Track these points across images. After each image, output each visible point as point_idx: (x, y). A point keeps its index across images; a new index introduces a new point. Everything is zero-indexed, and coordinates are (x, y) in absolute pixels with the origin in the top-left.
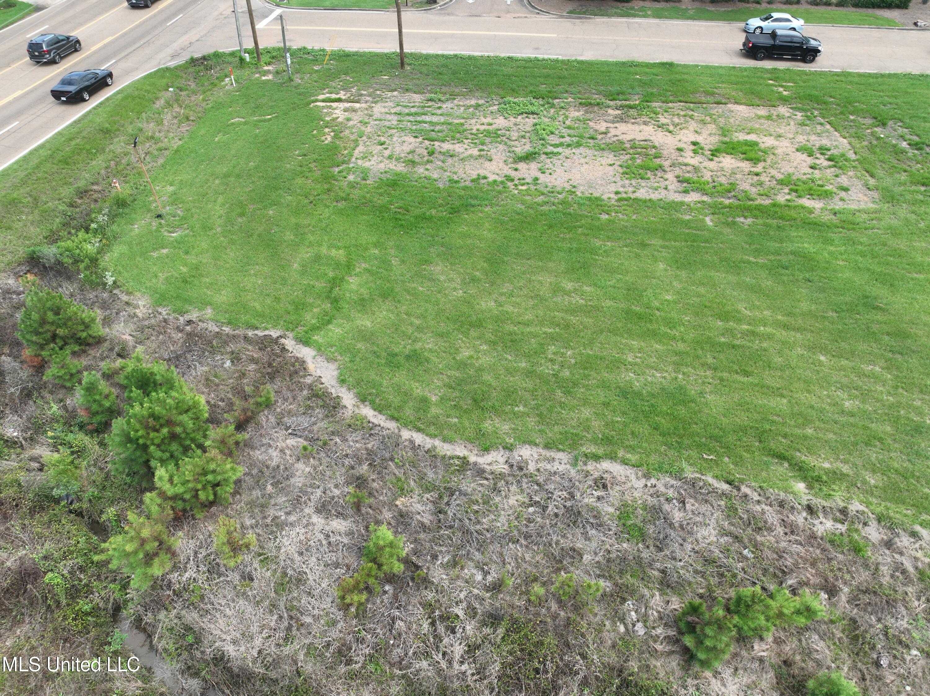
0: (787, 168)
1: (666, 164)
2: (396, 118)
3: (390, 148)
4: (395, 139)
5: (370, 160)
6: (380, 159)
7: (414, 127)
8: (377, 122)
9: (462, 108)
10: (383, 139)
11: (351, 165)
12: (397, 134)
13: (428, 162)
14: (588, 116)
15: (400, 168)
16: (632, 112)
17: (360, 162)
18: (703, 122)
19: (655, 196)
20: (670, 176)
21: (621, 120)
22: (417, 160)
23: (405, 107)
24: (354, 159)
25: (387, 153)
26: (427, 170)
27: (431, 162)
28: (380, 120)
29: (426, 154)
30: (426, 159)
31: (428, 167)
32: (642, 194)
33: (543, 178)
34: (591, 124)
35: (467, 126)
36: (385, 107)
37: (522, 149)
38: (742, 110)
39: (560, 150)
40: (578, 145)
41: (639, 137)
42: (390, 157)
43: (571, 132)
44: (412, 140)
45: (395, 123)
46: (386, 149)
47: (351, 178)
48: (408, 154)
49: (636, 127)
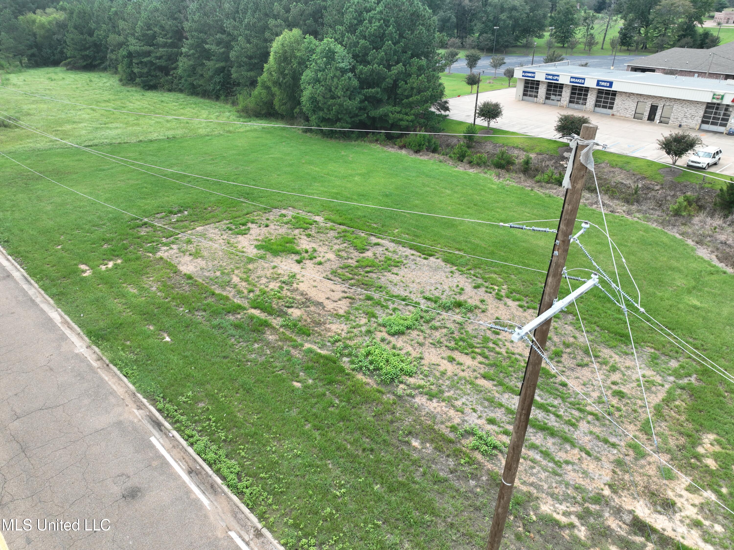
2: (577, 435)
3: (609, 382)
4: (595, 395)
5: (644, 376)
6: (629, 373)
7: (556, 402)
8: (613, 440)
9: (458, 403)
10: (615, 401)
11: (672, 379)
12: (589, 401)
13: (567, 346)
17: (658, 379)
22: (581, 353)
23: (546, 454)
24: (667, 386)
25: (616, 377)
26: (575, 337)
27: (564, 344)
28: (606, 441)
29: (565, 356)
30: (568, 350)
31: (572, 340)
35: (483, 370)
36: (585, 473)
42: (614, 369)
44: (571, 383)
45: (583, 426)
46: (614, 383)
47: (674, 364)
48: (587, 365)
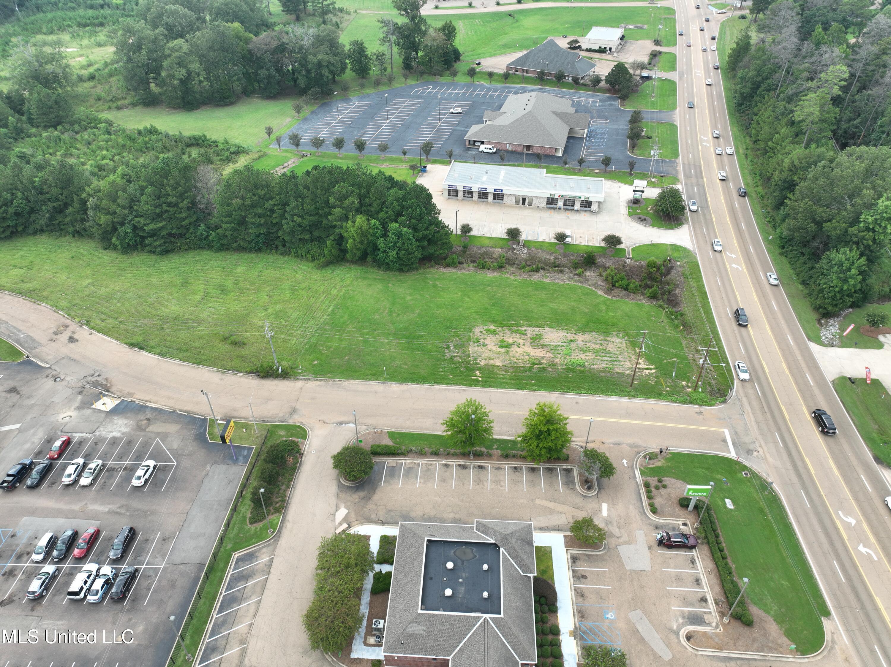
0: (494, 338)
1: (529, 340)
5: (619, 341)
6: (616, 342)
7: (611, 355)
9: (598, 363)
11: (623, 339)
12: (615, 352)
13: (601, 340)
14: (552, 359)
15: (608, 339)
16: (537, 362)
17: (621, 340)
18: (513, 357)
19: (535, 329)
20: (529, 335)
21: (542, 358)
22: (605, 341)
24: (624, 342)
25: (615, 344)
26: (600, 337)
29: (603, 343)
32: (538, 329)
33: (566, 334)
34: (552, 356)
35: (594, 355)
37: (573, 345)
38: (498, 363)
39: (562, 344)
40: (556, 346)
41: (536, 350)
42: (613, 342)
43: (558, 352)
44: (609, 350)
46: (616, 346)
47: (621, 335)
48: (608, 344)
49: (537, 354)
